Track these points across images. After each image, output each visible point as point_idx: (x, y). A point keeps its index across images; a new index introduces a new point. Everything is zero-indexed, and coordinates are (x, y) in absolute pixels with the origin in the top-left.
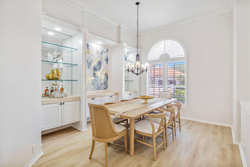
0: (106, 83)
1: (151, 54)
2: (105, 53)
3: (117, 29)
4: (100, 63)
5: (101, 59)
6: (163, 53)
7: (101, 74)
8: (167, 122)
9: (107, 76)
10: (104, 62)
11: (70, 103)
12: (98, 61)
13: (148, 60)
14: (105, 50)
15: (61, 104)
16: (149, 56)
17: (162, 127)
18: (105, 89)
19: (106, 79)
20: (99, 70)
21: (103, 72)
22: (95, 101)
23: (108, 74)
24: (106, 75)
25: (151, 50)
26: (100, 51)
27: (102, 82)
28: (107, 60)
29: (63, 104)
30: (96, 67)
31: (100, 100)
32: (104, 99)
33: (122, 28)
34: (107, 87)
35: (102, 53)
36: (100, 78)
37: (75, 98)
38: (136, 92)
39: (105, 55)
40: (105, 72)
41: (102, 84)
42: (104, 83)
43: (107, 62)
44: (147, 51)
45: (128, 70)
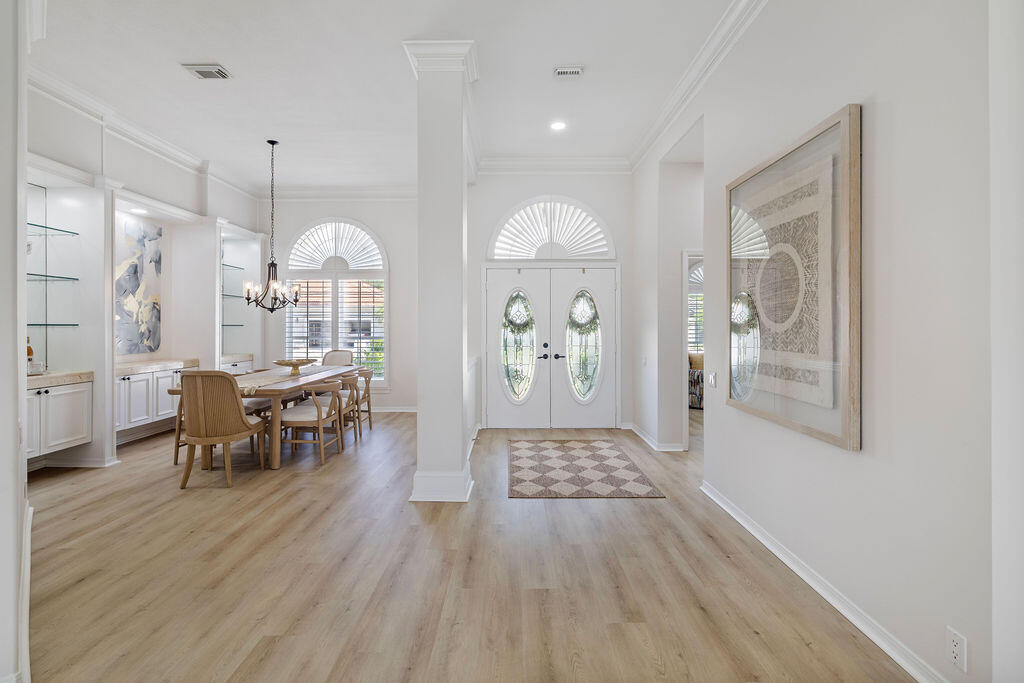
0: (155, 333)
1: (298, 253)
2: (152, 242)
3: (196, 173)
4: (135, 271)
5: (138, 258)
6: (332, 253)
7: (140, 303)
8: (344, 405)
9: (159, 311)
10: (149, 268)
11: (62, 390)
12: (131, 266)
13: (290, 268)
14: (153, 232)
15: (39, 393)
16: (291, 257)
17: (334, 412)
18: (151, 350)
19: (154, 320)
20: (133, 293)
21: (146, 298)
22: (132, 385)
23: (159, 306)
24: (154, 307)
25: (299, 241)
26: (137, 236)
27: (143, 328)
28: (158, 262)
29: (47, 392)
30: (123, 283)
31: (145, 383)
32: (157, 378)
33: (212, 175)
34: (156, 343)
35: (141, 241)
36: (135, 316)
37: (80, 375)
38: (251, 358)
39: (150, 248)
40: (150, 301)
41: (142, 334)
42: (150, 332)
43: (158, 269)
44: (289, 244)
45: (248, 299)
